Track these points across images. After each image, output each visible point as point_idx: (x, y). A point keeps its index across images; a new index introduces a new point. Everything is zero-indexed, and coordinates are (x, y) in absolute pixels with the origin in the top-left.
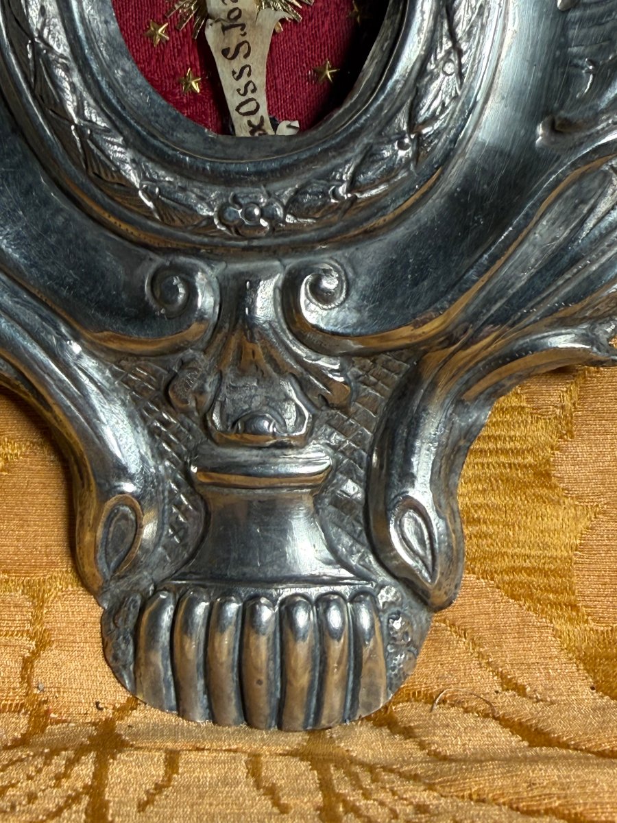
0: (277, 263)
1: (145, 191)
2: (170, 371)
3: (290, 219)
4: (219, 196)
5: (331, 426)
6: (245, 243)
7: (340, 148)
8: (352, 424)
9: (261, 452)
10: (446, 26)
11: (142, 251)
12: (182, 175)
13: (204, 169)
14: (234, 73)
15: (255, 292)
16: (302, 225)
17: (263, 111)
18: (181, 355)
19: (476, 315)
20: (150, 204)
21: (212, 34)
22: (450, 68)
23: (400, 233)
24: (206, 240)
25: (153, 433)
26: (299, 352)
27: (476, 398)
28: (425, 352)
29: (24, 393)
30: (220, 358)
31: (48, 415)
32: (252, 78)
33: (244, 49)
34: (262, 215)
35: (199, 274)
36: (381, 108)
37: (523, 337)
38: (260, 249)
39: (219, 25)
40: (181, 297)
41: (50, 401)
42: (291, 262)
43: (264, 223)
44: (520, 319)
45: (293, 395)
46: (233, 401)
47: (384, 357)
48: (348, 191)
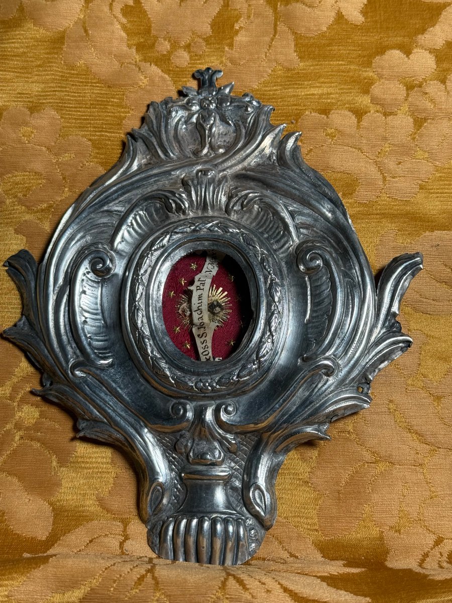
0: (213, 402)
1: (172, 377)
2: (176, 438)
3: (218, 387)
4: (195, 379)
5: (231, 460)
6: (203, 395)
7: (235, 365)
8: (238, 460)
9: (206, 467)
10: (268, 328)
11: (169, 398)
12: (184, 373)
13: (191, 370)
14: (201, 342)
15: (206, 410)
16: (222, 388)
17: (210, 354)
18: (180, 433)
19: (279, 420)
20: (173, 382)
21: (194, 330)
22: (269, 341)
23: (254, 393)
24: (191, 394)
25: (169, 461)
26: (220, 432)
27: (281, 451)
28: (262, 433)
29: (127, 447)
30: (193, 434)
31: (134, 454)
32: (207, 344)
33: (205, 335)
34: (209, 385)
35: (188, 405)
36: (247, 352)
37: (295, 428)
38: (208, 397)
39: (197, 327)
40: (181, 412)
41: (135, 448)
42: (218, 402)
43: (210, 388)
44: (293, 422)
45: (218, 447)
46: (197, 449)
47: (249, 435)
48: (237, 378)
